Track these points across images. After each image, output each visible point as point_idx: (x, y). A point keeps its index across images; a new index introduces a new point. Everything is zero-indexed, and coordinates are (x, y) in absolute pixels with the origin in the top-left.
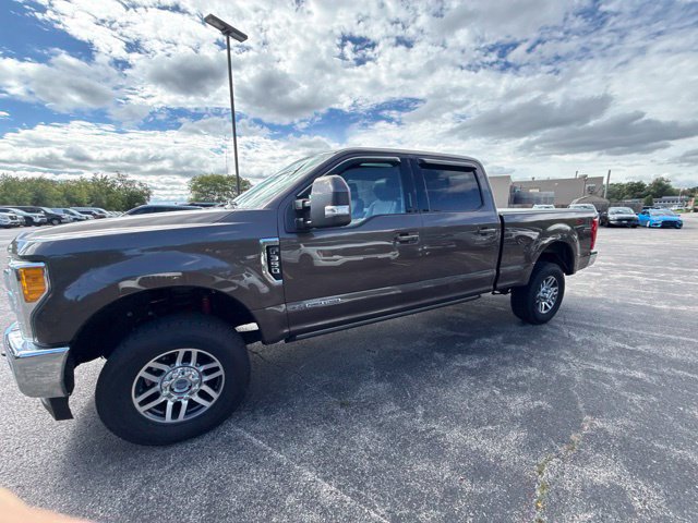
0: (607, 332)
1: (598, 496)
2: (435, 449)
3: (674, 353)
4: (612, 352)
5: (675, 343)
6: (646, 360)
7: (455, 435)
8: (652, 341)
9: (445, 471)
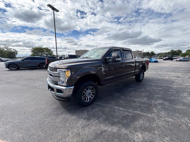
0: (153, 83)
1: (160, 104)
2: (135, 102)
3: (164, 85)
4: (154, 85)
5: (164, 83)
6: (160, 86)
7: (136, 99)
8: (160, 83)
9: (138, 104)
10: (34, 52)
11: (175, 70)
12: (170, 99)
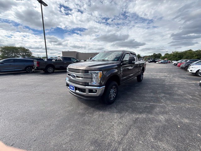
0: (150, 82)
2: (146, 97)
3: (159, 83)
4: (153, 84)
5: (158, 82)
6: (157, 84)
7: (145, 95)
8: (156, 82)
9: (149, 98)
10: (4, 52)
11: (161, 71)
12: (168, 93)
